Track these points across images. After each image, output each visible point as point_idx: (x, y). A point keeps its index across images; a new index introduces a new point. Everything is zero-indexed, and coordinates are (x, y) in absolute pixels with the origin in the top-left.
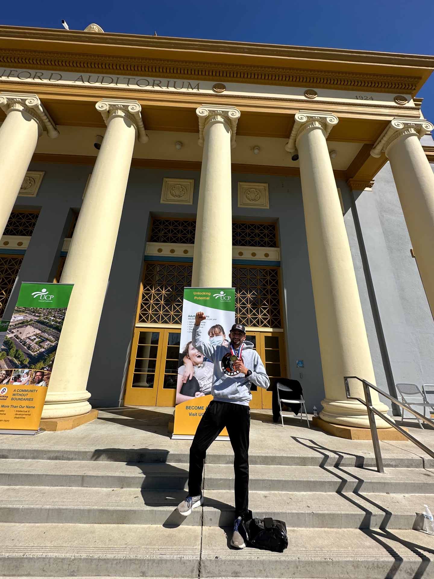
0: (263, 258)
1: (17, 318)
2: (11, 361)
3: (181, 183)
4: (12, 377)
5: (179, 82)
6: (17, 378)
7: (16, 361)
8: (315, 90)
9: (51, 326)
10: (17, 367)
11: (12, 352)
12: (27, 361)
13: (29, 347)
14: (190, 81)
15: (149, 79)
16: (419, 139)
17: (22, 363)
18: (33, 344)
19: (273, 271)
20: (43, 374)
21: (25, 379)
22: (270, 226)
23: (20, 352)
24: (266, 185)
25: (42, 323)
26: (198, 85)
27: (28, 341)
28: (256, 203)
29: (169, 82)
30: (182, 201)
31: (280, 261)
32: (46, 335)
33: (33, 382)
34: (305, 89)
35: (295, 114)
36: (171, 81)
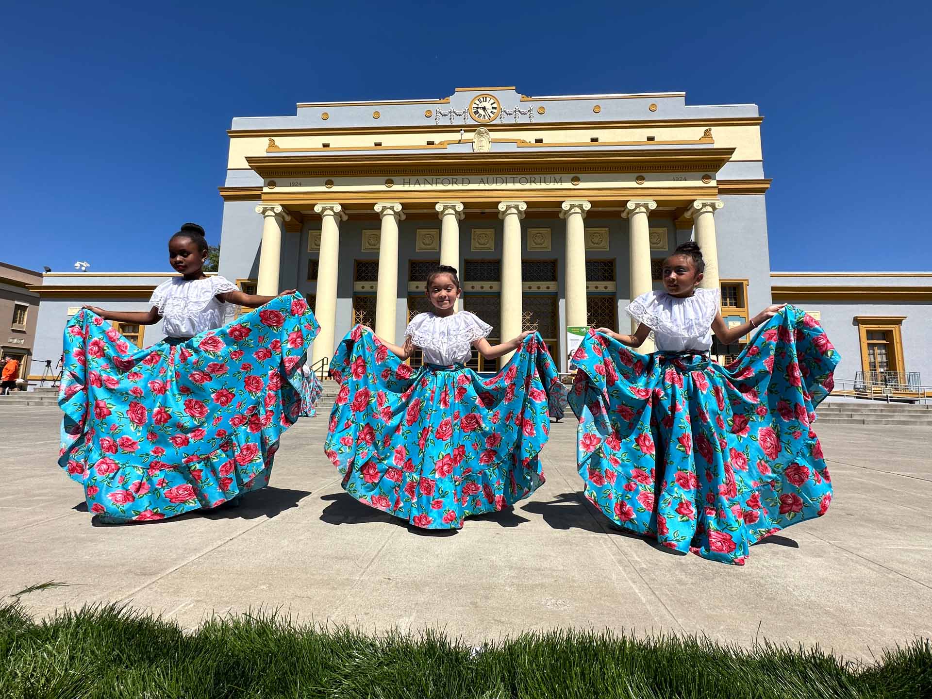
0: (605, 290)
3: (540, 232)
5: (548, 176)
8: (644, 175)
14: (555, 175)
15: (528, 176)
19: (610, 298)
22: (609, 262)
24: (607, 229)
26: (561, 179)
28: (601, 245)
29: (541, 178)
30: (544, 248)
31: (615, 293)
34: (637, 175)
35: (628, 201)
36: (542, 176)
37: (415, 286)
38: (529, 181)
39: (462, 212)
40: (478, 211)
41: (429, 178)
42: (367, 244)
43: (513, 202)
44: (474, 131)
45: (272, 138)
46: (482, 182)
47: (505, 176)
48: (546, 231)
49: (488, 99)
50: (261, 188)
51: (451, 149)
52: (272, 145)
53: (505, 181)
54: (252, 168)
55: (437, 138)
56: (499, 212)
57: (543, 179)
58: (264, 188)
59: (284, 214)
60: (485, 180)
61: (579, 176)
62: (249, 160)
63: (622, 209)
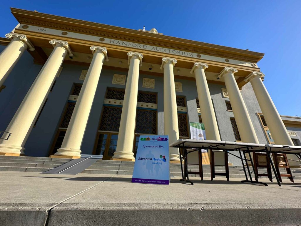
5: (186, 52)
8: (228, 59)
14: (190, 53)
29: (182, 52)
30: (179, 90)
35: (224, 68)
37: (108, 101)
41: (125, 42)
43: (170, 59)
47: (166, 48)
48: (180, 84)
59: (28, 43)
60: (155, 49)
61: (200, 54)
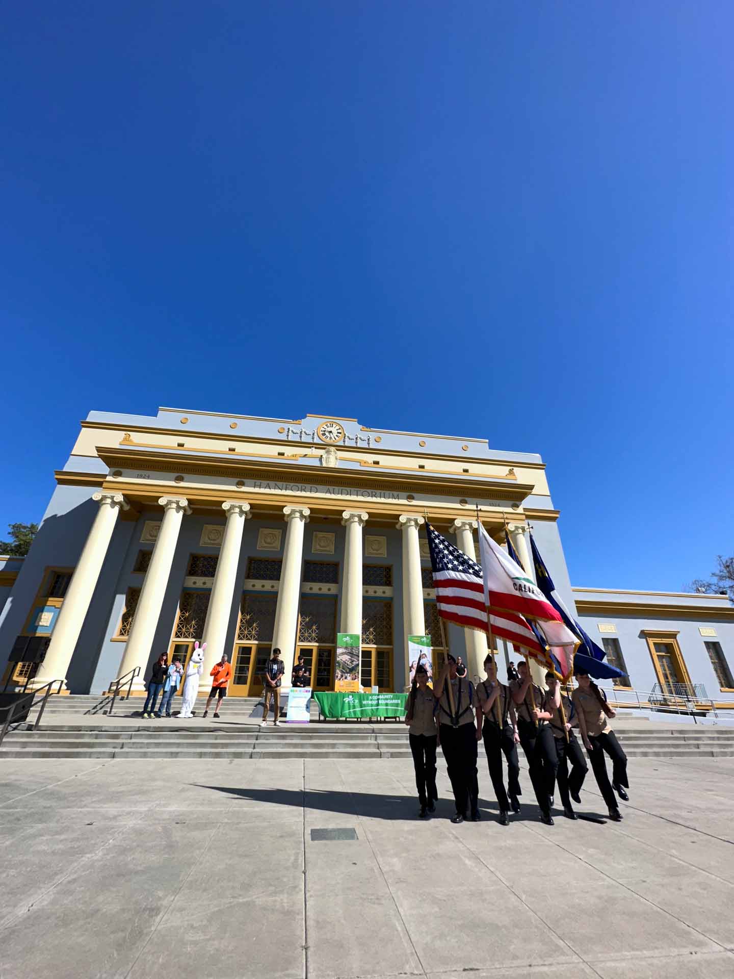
1: (339, 651)
2: (342, 671)
3: (378, 539)
4: (344, 677)
5: (387, 493)
6: (346, 678)
7: (343, 670)
8: (466, 499)
9: (354, 655)
10: (345, 673)
11: (341, 666)
12: (348, 670)
13: (348, 664)
14: (393, 492)
15: (369, 491)
16: (524, 535)
17: (346, 671)
18: (349, 663)
20: (356, 676)
21: (349, 678)
23: (344, 667)
25: (350, 653)
26: (398, 496)
27: (346, 662)
29: (381, 493)
30: (380, 554)
32: (353, 659)
33: (353, 679)
34: (461, 498)
35: (455, 519)
36: (383, 492)
37: (252, 584)
38: (371, 495)
39: (308, 517)
40: (323, 516)
41: (279, 484)
42: (207, 539)
43: (356, 512)
44: (324, 449)
45: (129, 433)
46: (328, 492)
47: (350, 489)
48: (383, 539)
49: (334, 426)
50: (105, 476)
51: (302, 462)
52: (127, 439)
53: (349, 493)
54: (100, 456)
55: (289, 451)
56: (342, 518)
57: (382, 494)
58: (108, 477)
59: (124, 504)
60: (332, 491)
61: (414, 494)
62: (99, 449)
63: (449, 525)
